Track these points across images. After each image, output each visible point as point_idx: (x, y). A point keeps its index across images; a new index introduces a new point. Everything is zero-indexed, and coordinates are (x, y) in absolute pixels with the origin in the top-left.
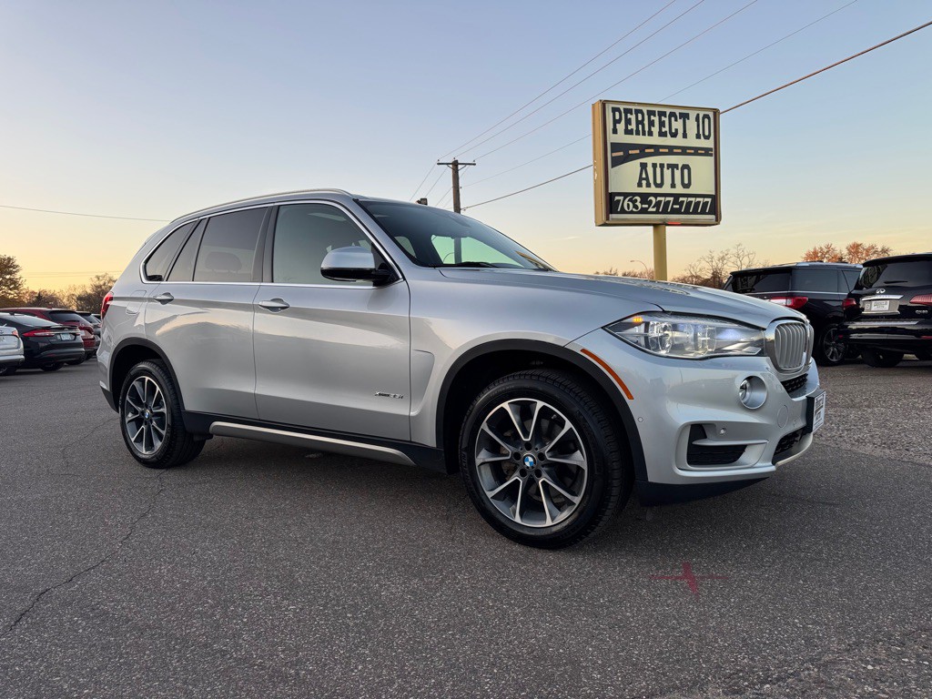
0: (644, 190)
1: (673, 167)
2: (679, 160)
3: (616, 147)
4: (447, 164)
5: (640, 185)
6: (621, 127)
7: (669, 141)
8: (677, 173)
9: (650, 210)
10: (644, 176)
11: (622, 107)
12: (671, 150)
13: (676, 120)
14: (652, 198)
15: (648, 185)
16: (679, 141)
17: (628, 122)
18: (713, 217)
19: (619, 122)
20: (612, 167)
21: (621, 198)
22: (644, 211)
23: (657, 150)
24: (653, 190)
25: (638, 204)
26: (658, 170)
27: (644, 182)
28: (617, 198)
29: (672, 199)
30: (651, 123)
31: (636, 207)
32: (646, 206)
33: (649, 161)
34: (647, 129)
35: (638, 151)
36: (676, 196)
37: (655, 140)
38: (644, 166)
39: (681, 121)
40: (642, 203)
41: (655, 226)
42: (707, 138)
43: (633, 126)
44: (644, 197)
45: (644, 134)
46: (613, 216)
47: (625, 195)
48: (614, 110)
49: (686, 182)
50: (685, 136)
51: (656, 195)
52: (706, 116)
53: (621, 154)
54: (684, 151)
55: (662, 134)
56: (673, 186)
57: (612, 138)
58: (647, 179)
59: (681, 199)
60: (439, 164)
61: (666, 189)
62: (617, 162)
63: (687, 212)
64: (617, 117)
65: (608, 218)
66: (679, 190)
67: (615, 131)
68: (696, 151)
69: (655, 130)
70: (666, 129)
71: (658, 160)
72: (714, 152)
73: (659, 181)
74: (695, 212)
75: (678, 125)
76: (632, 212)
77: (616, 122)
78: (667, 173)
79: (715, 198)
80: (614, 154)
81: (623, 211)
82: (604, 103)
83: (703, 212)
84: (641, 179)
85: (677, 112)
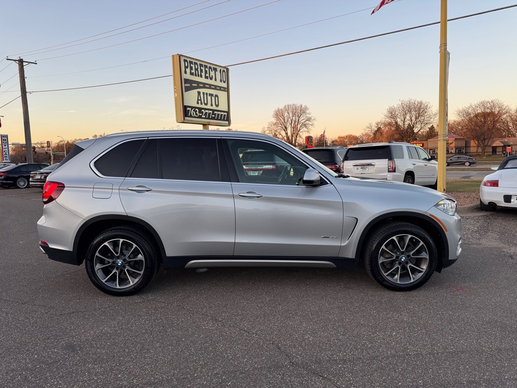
0: (199, 106)
1: (211, 95)
2: (214, 92)
3: (187, 81)
5: (198, 103)
6: (188, 70)
7: (208, 81)
8: (213, 98)
9: (203, 116)
10: (199, 98)
11: (188, 60)
12: (210, 87)
13: (212, 71)
14: (203, 110)
15: (201, 104)
16: (212, 82)
17: (191, 68)
18: (227, 122)
19: (187, 67)
20: (185, 92)
21: (190, 109)
22: (200, 117)
23: (205, 86)
24: (204, 106)
25: (197, 113)
26: (205, 96)
27: (200, 102)
28: (188, 109)
29: (211, 112)
30: (201, 71)
31: (196, 114)
32: (201, 114)
33: (202, 90)
34: (200, 74)
35: (196, 85)
36: (213, 111)
37: (203, 80)
38: (199, 93)
39: (214, 72)
40: (199, 113)
41: (204, 125)
42: (224, 82)
43: (193, 71)
44: (200, 109)
45: (196, 76)
46: (186, 118)
47: (192, 107)
48: (185, 61)
49: (217, 104)
50: (216, 80)
51: (205, 109)
52: (224, 71)
53: (189, 85)
54: (216, 88)
55: (206, 77)
56: (212, 105)
57: (185, 76)
58: (201, 100)
59: (215, 112)
61: (209, 107)
62: (187, 89)
63: (217, 119)
64: (186, 65)
65: (184, 119)
66: (214, 107)
67: (186, 72)
68: (220, 89)
69: (203, 74)
70: (208, 75)
71: (205, 91)
72: (227, 90)
73: (206, 102)
74: (221, 120)
75: (212, 73)
76: (195, 117)
77: (186, 67)
78: (209, 98)
79: (228, 113)
80: (186, 85)
81: (191, 116)
82: (180, 56)
83: (224, 120)
84: (198, 100)
85: (212, 66)
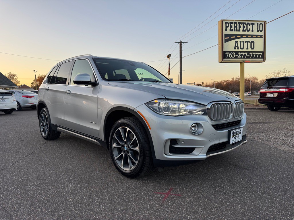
0: (236, 50)
1: (247, 42)
2: (250, 40)
3: (226, 36)
4: (178, 43)
5: (235, 48)
6: (228, 29)
7: (246, 33)
8: (249, 44)
9: (239, 57)
10: (236, 45)
11: (229, 22)
12: (247, 36)
13: (249, 25)
14: (240, 53)
15: (238, 48)
16: (250, 33)
17: (231, 27)
18: (263, 59)
19: (228, 27)
20: (225, 43)
21: (228, 53)
22: (236, 58)
23: (242, 36)
24: (240, 50)
25: (234, 55)
26: (242, 43)
27: (236, 48)
28: (226, 53)
29: (247, 53)
30: (240, 27)
31: (233, 56)
32: (237, 56)
33: (239, 40)
34: (238, 29)
35: (234, 37)
36: (249, 52)
37: (241, 33)
38: (236, 42)
39: (251, 26)
40: (235, 55)
41: (241, 63)
42: (261, 31)
43: (233, 28)
44: (237, 53)
45: (237, 31)
46: (225, 59)
47: (229, 52)
48: (226, 23)
49: (252, 47)
50: (252, 31)
51: (241, 52)
52: (261, 24)
53: (228, 38)
54: (252, 36)
55: (244, 31)
56: (247, 48)
57: (225, 33)
58: (238, 46)
59: (250, 53)
60: (175, 43)
61: (245, 50)
62: (226, 41)
63: (252, 58)
64: (227, 25)
65: (223, 60)
66: (250, 50)
67: (226, 30)
68: (257, 36)
69: (241, 29)
70: (246, 29)
71: (242, 40)
72: (264, 37)
73: (242, 47)
74: (256, 58)
76: (232, 58)
77: (227, 27)
78: (245, 44)
79: (264, 53)
80: (226, 38)
81: (228, 58)
82: (222, 21)
83: (259, 58)
84: (235, 46)
85: (250, 22)
